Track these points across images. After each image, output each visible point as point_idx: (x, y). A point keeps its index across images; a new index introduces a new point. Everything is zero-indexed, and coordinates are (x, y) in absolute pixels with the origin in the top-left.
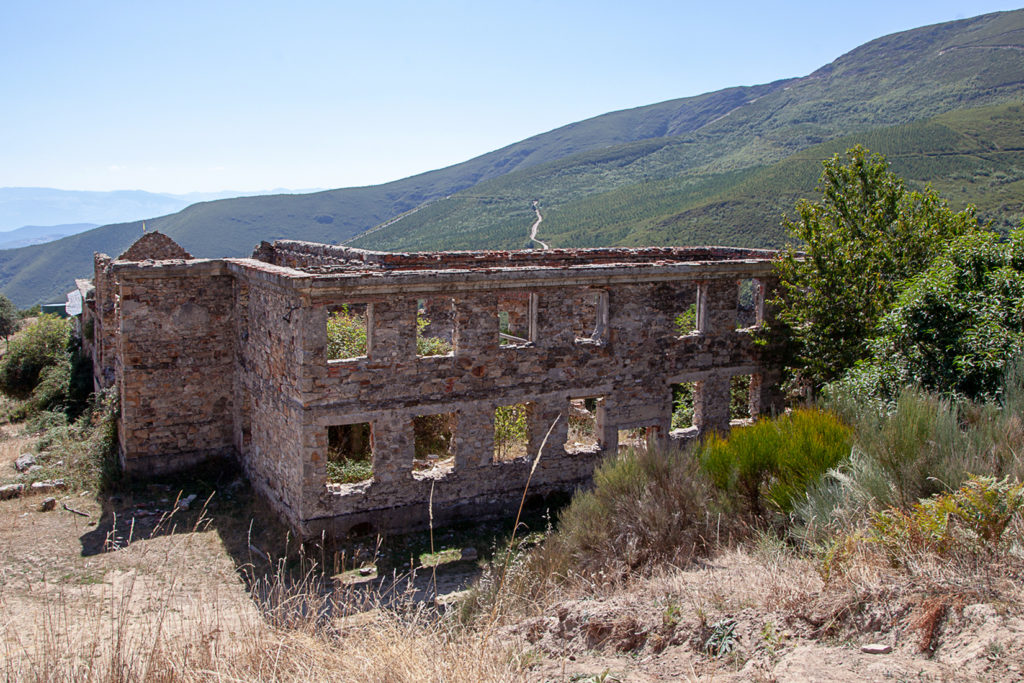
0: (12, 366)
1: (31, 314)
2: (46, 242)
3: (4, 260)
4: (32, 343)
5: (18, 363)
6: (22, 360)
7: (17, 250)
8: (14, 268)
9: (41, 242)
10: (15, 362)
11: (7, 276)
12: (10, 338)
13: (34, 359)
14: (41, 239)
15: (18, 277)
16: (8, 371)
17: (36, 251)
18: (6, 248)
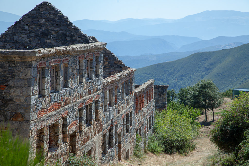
0: (223, 127)
1: (226, 95)
2: (231, 47)
3: (206, 59)
4: (236, 112)
5: (227, 125)
6: (230, 123)
7: (214, 52)
8: (211, 64)
9: (228, 47)
10: (225, 124)
11: (208, 70)
12: (215, 110)
13: (238, 123)
14: (228, 45)
15: (215, 71)
16: (222, 130)
17: (225, 53)
18: (207, 51)
